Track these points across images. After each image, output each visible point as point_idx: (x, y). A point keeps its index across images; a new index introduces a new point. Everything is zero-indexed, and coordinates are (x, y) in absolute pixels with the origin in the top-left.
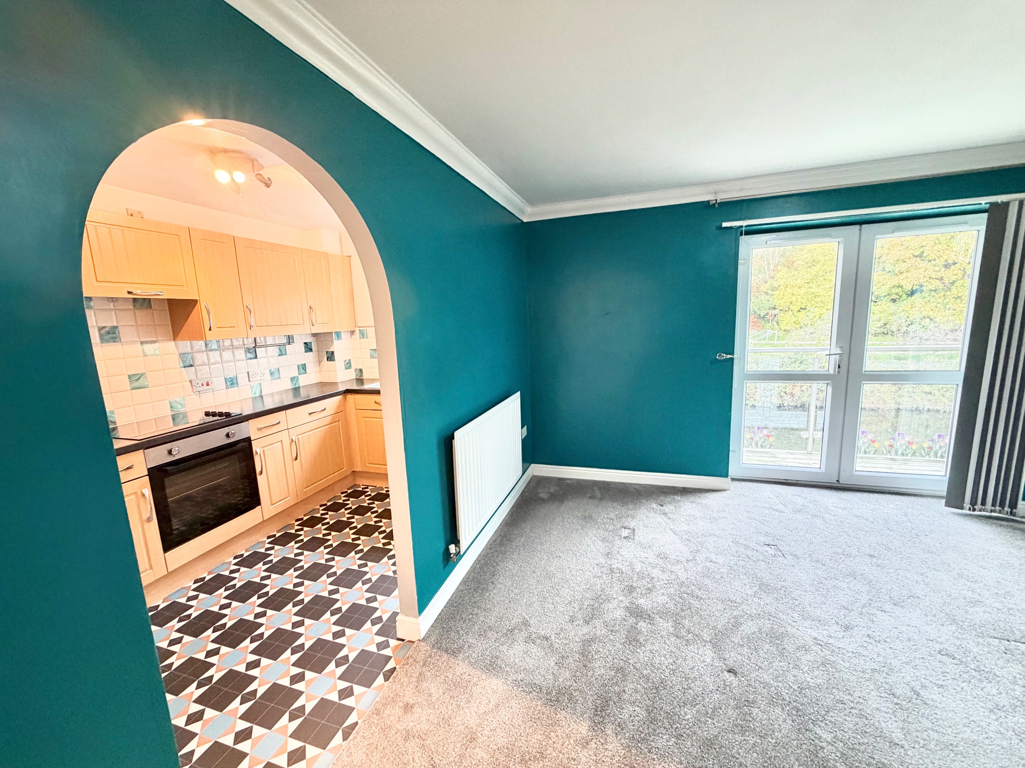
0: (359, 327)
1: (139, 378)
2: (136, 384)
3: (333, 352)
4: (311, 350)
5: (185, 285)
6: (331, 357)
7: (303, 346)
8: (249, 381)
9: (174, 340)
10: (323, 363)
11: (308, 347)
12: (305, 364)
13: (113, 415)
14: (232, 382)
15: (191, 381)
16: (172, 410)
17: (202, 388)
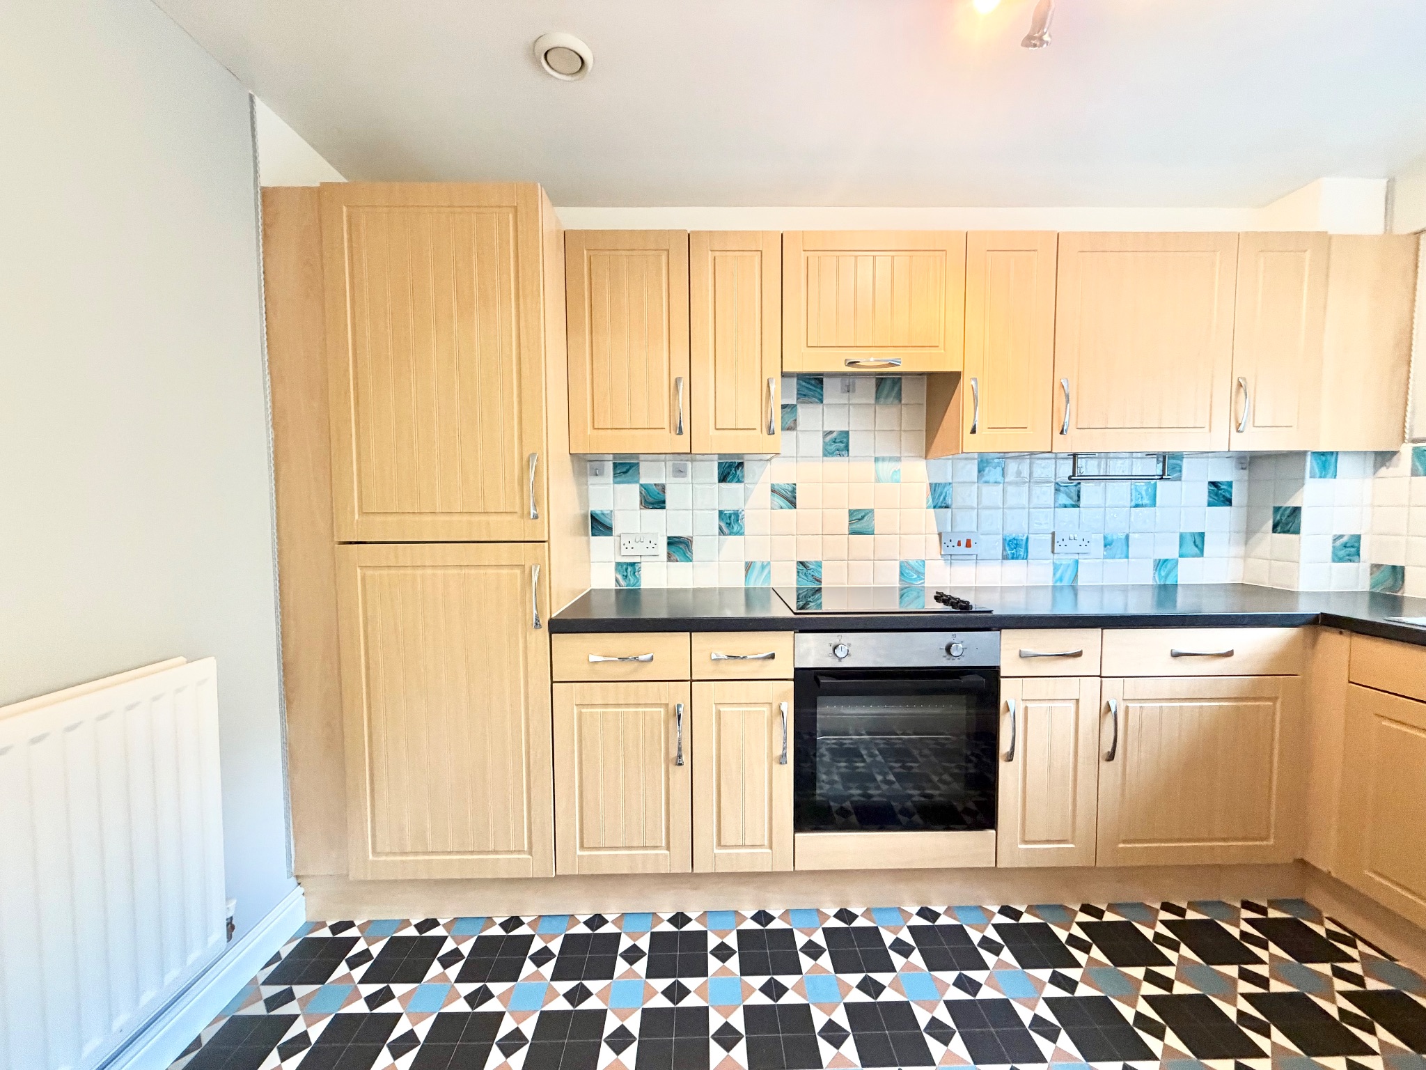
0: (1414, 441)
1: (863, 517)
2: (857, 526)
3: (1296, 511)
4: (1228, 502)
5: (941, 345)
6: (1287, 521)
7: (1205, 489)
8: (1053, 552)
9: (926, 458)
10: (1258, 535)
11: (1219, 494)
12: (1202, 535)
13: (819, 569)
14: (1015, 549)
15: (940, 535)
16: (900, 580)
17: (957, 550)
